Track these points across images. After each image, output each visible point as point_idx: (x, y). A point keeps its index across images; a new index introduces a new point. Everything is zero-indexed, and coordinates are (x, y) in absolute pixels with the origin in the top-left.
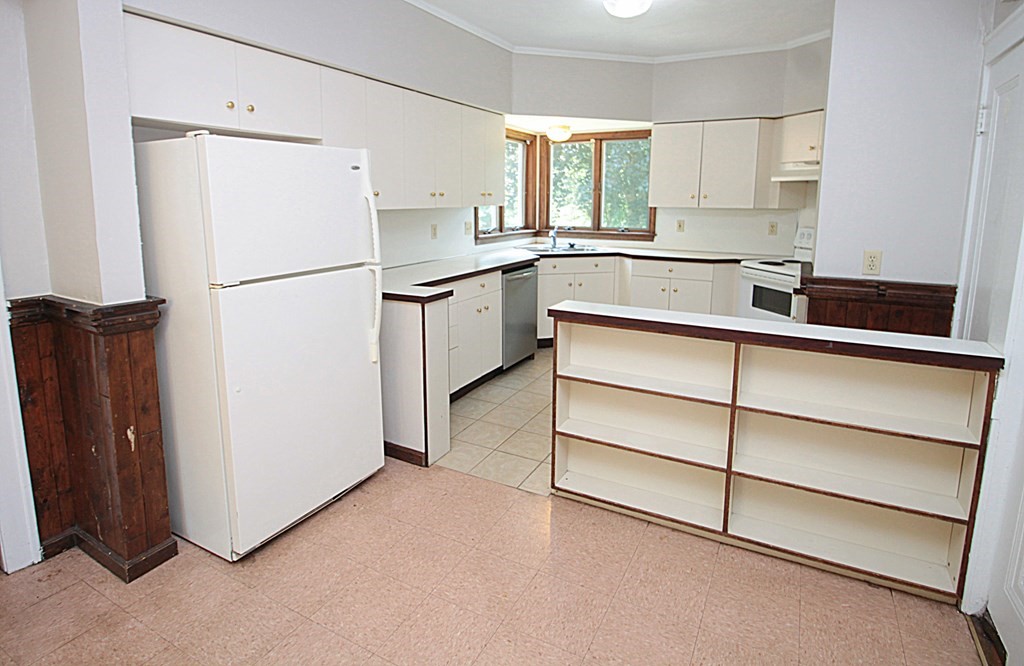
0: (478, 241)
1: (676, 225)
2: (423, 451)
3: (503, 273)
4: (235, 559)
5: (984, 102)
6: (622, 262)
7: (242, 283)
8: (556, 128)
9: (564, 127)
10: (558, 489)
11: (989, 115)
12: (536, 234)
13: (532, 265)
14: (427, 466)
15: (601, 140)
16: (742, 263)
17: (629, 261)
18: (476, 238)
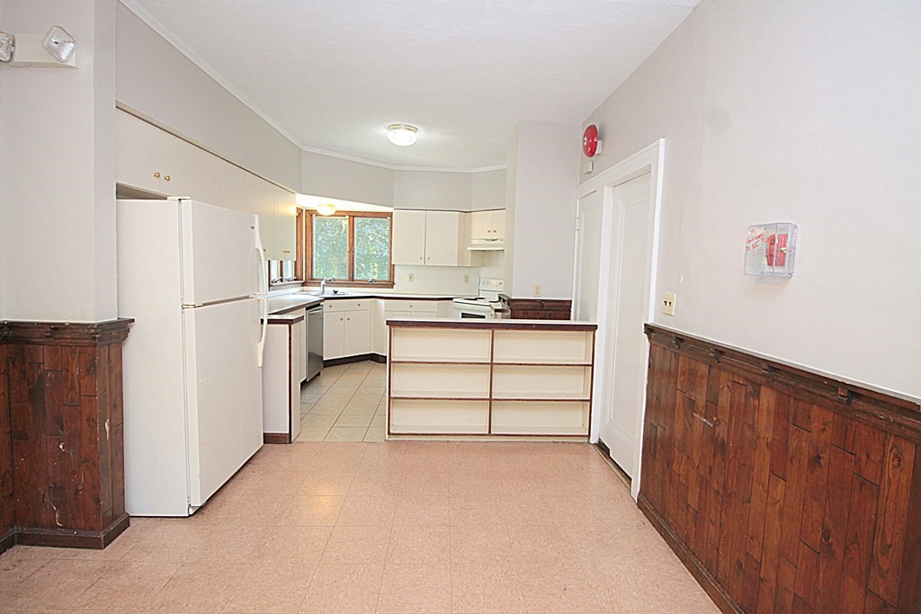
0: (271, 288)
1: (408, 277)
2: (288, 432)
3: (307, 309)
4: (191, 513)
5: (577, 215)
6: (376, 303)
7: (204, 305)
8: (325, 206)
9: (331, 206)
10: (393, 434)
11: (580, 223)
12: (303, 285)
13: (319, 305)
14: (290, 442)
15: (353, 217)
16: (454, 300)
17: (382, 302)
18: (270, 286)
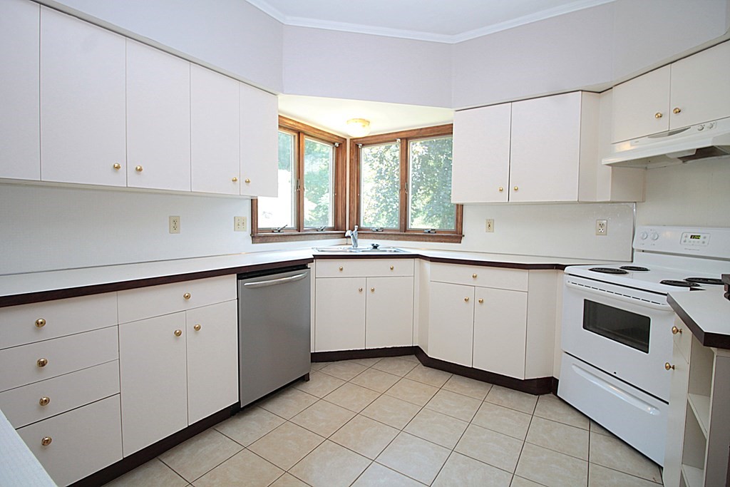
0: (256, 239)
1: (485, 225)
6: (422, 265)
9: (362, 121)
13: (304, 267)
15: (407, 139)
16: (567, 269)
17: (428, 264)
18: (254, 236)
